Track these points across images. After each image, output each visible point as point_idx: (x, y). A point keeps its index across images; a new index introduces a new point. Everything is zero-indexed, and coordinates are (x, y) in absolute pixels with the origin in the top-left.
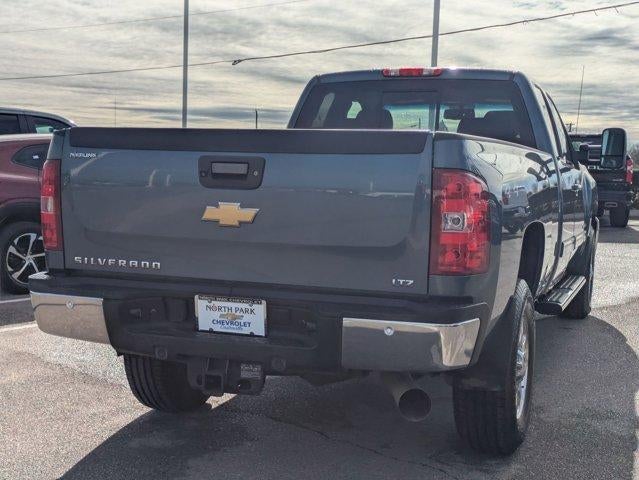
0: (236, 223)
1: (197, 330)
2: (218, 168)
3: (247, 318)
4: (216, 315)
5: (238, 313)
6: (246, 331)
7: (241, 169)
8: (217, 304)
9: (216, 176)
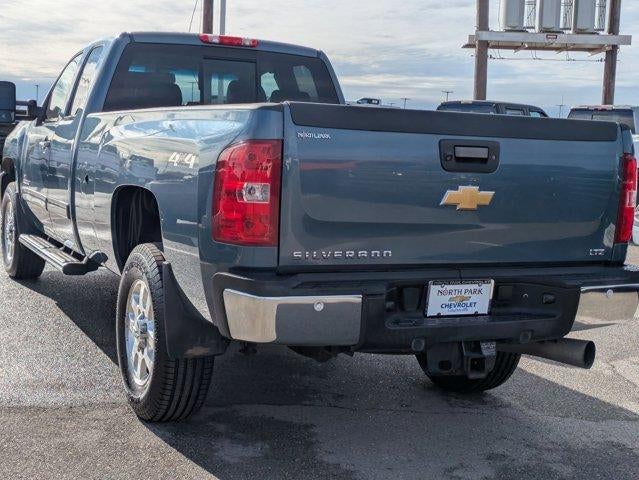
0: (475, 207)
1: (426, 316)
2: (462, 152)
3: (474, 298)
4: (446, 299)
5: (467, 295)
6: (471, 311)
7: (482, 153)
8: (449, 287)
9: (460, 160)
